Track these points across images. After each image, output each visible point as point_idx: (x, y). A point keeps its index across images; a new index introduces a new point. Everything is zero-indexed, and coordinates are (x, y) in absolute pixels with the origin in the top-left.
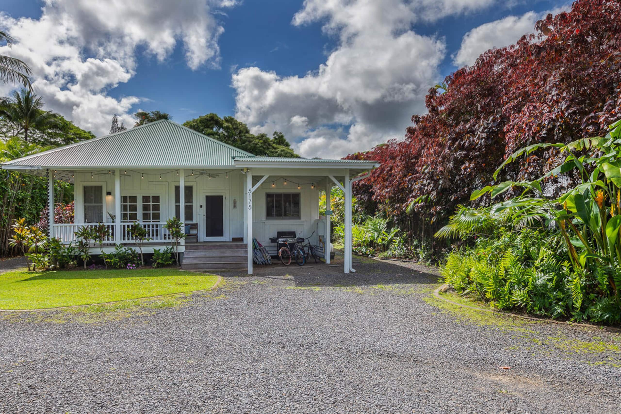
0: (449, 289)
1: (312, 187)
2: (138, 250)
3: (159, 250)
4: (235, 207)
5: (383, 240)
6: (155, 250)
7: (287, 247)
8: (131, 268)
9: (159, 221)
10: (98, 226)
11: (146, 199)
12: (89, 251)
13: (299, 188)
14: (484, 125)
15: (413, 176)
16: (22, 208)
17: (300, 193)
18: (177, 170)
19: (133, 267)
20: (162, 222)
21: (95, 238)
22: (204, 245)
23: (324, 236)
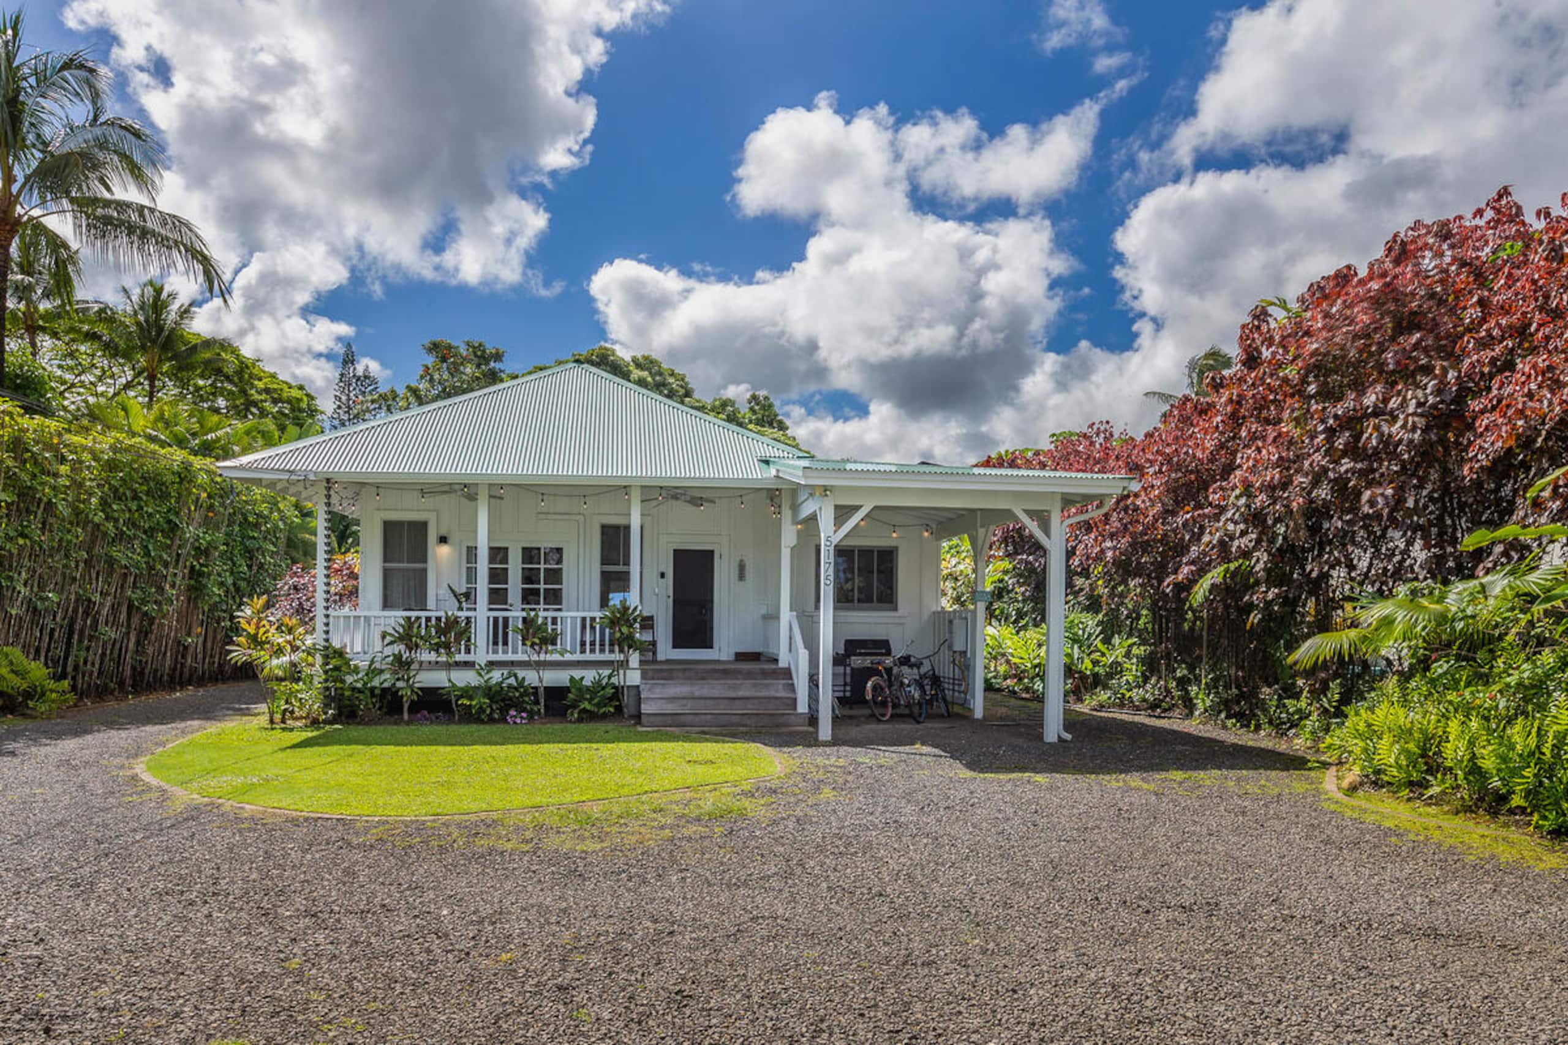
0: (1362, 784)
1: (926, 534)
2: (531, 677)
3: (582, 678)
4: (742, 576)
5: (1095, 663)
6: (572, 679)
7: (882, 676)
8: (518, 720)
9: (560, 610)
10: (443, 620)
11: (530, 554)
12: (418, 678)
13: (894, 535)
14: (1416, 398)
15: (1196, 514)
16: (205, 570)
17: (896, 548)
18: (625, 487)
19: (522, 718)
20: (568, 611)
21: (436, 648)
22: (685, 670)
23: (965, 652)
